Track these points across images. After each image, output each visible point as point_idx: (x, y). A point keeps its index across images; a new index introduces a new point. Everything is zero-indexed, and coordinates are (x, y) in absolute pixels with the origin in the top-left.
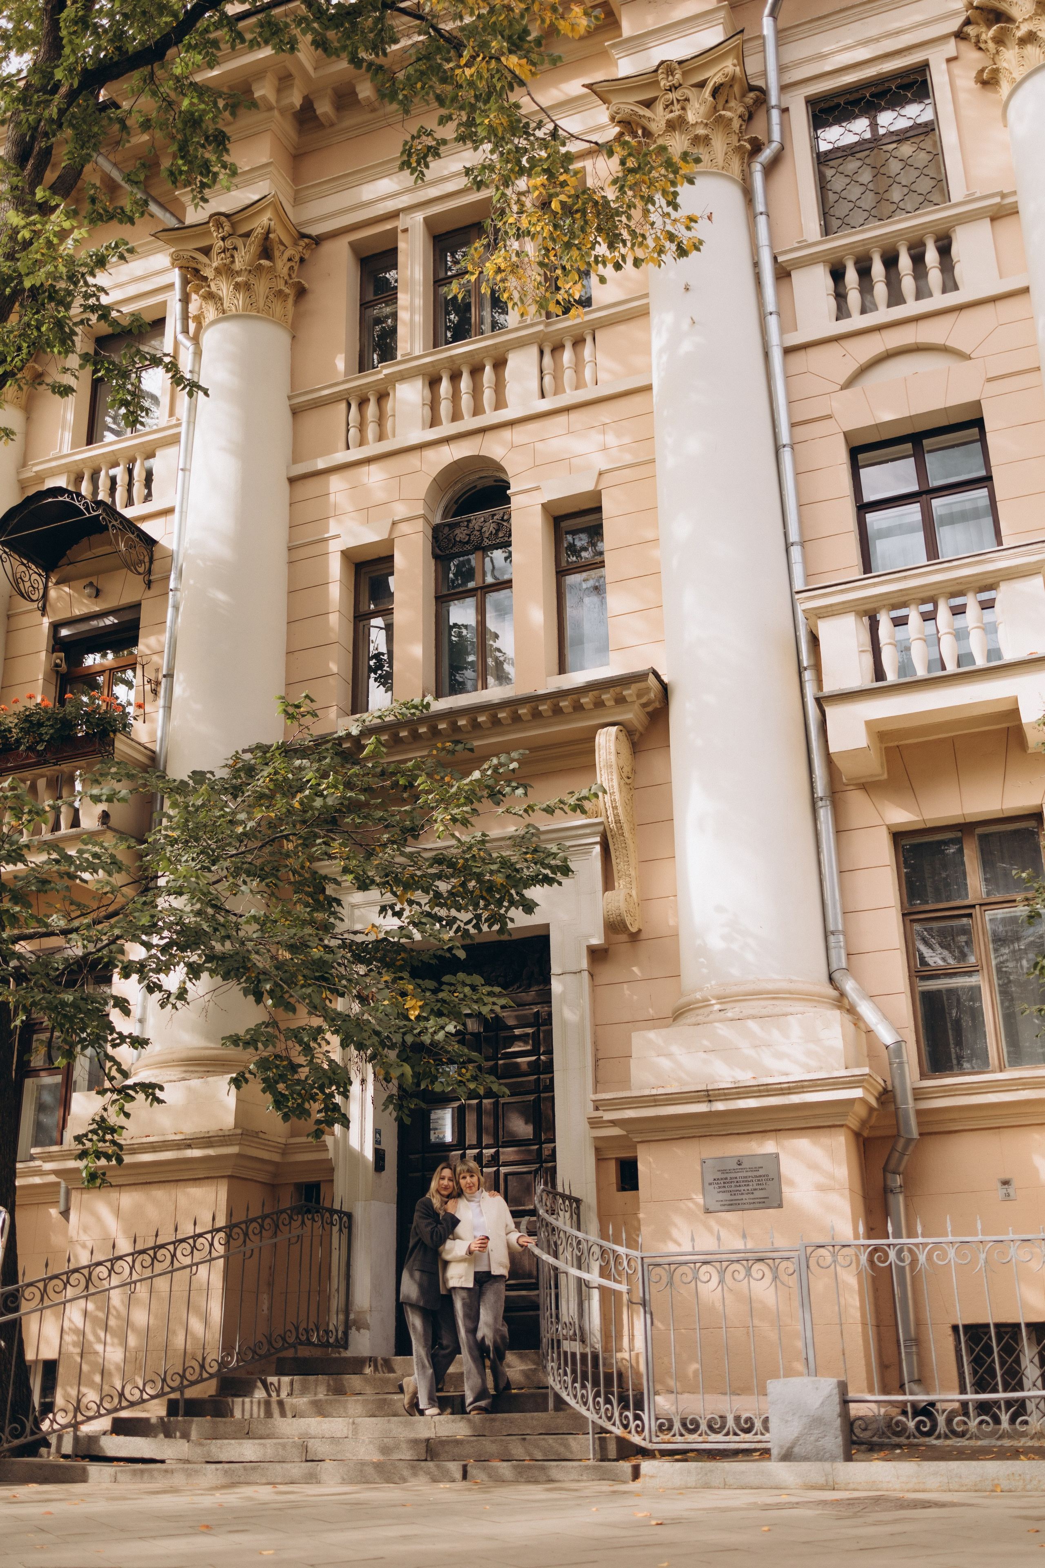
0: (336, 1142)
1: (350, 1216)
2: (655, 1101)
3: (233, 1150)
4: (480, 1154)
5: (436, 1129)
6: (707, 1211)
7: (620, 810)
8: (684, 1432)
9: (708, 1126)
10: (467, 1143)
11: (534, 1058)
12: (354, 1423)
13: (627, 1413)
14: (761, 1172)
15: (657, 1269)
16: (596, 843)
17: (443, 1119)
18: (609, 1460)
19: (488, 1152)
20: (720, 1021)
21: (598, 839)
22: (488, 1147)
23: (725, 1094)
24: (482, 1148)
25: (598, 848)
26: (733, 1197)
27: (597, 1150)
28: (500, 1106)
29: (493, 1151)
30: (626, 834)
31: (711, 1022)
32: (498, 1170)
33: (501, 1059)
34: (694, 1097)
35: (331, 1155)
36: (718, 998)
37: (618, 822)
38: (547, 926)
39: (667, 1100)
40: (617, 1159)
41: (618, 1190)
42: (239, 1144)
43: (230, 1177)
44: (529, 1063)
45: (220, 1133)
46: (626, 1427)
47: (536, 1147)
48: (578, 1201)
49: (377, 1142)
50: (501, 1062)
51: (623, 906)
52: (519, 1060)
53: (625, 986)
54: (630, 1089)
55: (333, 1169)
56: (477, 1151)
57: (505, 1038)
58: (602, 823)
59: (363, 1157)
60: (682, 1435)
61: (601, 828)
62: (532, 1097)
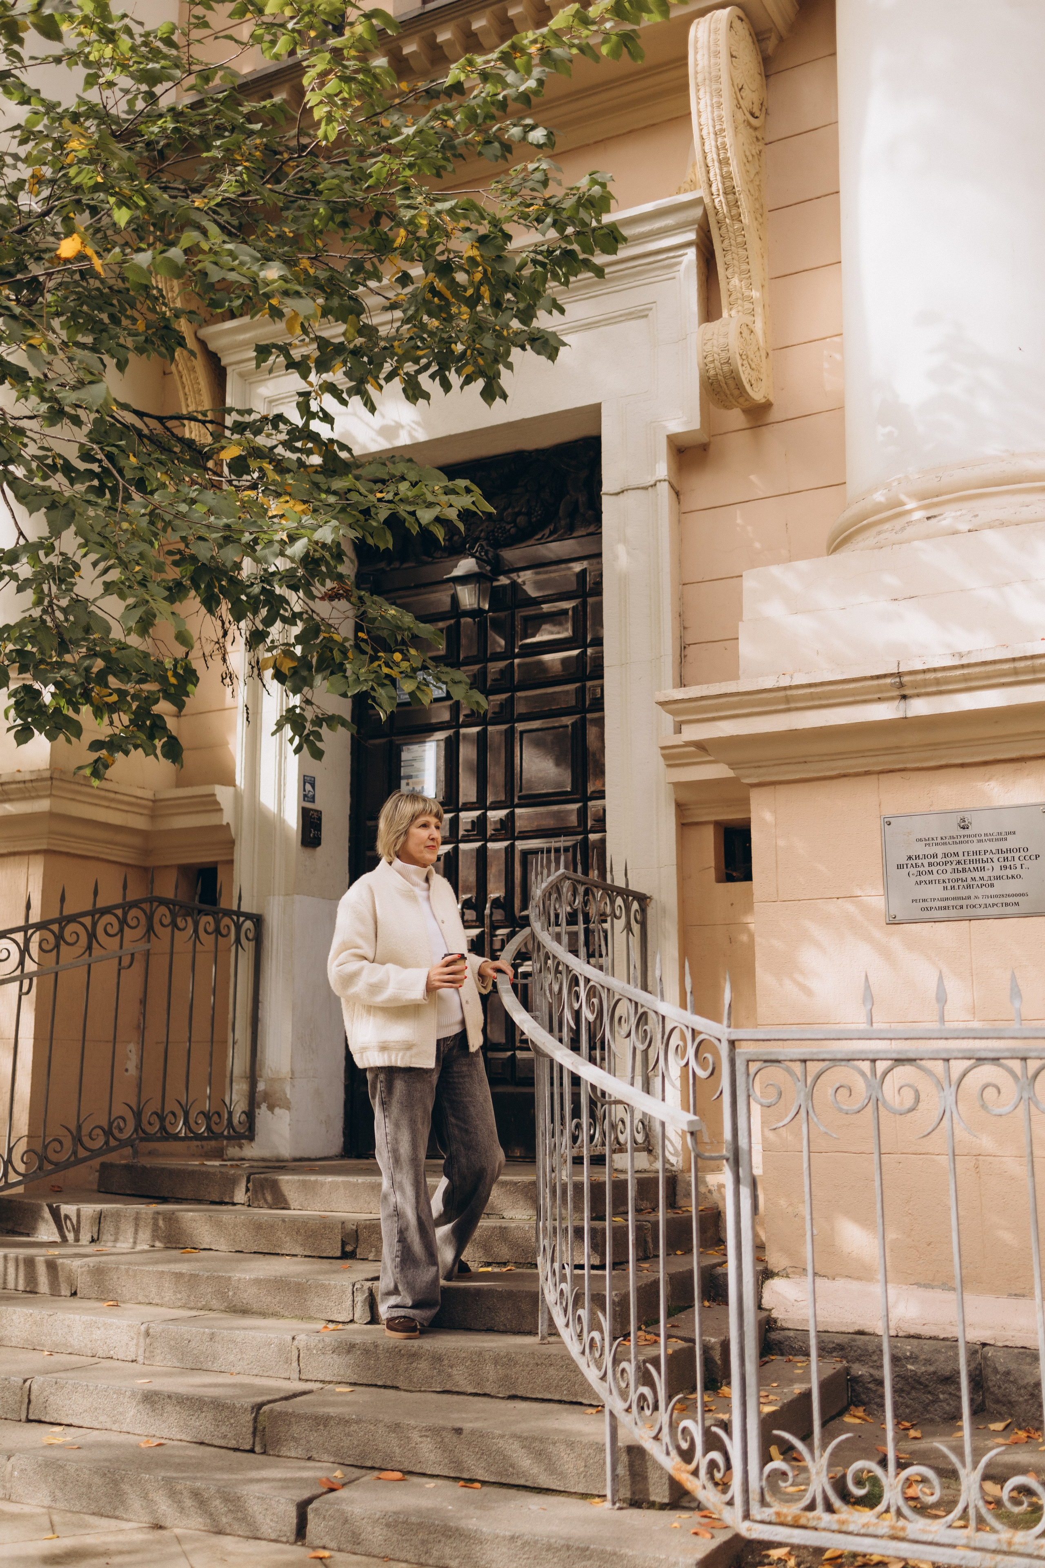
0: (238, 797)
1: (258, 920)
2: (787, 700)
3: (43, 805)
4: (483, 819)
5: (410, 777)
6: (893, 921)
7: (734, 167)
8: (837, 1503)
9: (897, 749)
10: (462, 800)
11: (575, 652)
12: (147, 1334)
13: (686, 1423)
14: (1012, 842)
15: (772, 1071)
16: (688, 245)
17: (421, 759)
18: (652, 1505)
19: (495, 815)
20: (928, 537)
21: (692, 236)
22: (496, 806)
23: (938, 682)
24: (487, 809)
25: (691, 254)
26: (950, 894)
27: (681, 807)
28: (517, 736)
29: (502, 813)
30: (746, 219)
31: (908, 541)
32: (512, 846)
33: (518, 656)
34: (867, 690)
35: (227, 817)
36: (922, 496)
37: (729, 191)
38: (595, 411)
39: (812, 697)
40: (717, 824)
41: (719, 880)
42: (50, 796)
43: (47, 852)
44: (564, 661)
45: (19, 777)
46: (687, 1456)
47: (576, 806)
48: (643, 899)
49: (307, 797)
50: (517, 661)
51: (735, 345)
52: (547, 657)
53: (738, 511)
54: (736, 677)
55: (233, 842)
56: (478, 813)
57: (526, 619)
58: (699, 201)
59: (282, 821)
60: (829, 1508)
61: (698, 212)
62: (568, 720)
